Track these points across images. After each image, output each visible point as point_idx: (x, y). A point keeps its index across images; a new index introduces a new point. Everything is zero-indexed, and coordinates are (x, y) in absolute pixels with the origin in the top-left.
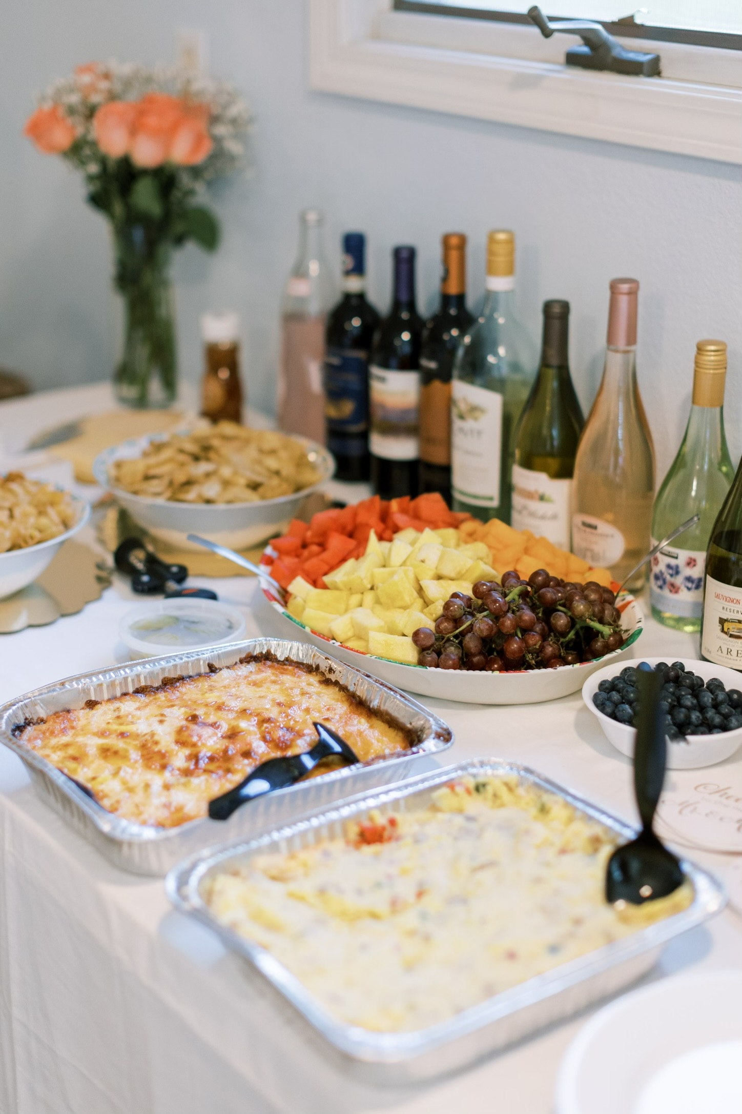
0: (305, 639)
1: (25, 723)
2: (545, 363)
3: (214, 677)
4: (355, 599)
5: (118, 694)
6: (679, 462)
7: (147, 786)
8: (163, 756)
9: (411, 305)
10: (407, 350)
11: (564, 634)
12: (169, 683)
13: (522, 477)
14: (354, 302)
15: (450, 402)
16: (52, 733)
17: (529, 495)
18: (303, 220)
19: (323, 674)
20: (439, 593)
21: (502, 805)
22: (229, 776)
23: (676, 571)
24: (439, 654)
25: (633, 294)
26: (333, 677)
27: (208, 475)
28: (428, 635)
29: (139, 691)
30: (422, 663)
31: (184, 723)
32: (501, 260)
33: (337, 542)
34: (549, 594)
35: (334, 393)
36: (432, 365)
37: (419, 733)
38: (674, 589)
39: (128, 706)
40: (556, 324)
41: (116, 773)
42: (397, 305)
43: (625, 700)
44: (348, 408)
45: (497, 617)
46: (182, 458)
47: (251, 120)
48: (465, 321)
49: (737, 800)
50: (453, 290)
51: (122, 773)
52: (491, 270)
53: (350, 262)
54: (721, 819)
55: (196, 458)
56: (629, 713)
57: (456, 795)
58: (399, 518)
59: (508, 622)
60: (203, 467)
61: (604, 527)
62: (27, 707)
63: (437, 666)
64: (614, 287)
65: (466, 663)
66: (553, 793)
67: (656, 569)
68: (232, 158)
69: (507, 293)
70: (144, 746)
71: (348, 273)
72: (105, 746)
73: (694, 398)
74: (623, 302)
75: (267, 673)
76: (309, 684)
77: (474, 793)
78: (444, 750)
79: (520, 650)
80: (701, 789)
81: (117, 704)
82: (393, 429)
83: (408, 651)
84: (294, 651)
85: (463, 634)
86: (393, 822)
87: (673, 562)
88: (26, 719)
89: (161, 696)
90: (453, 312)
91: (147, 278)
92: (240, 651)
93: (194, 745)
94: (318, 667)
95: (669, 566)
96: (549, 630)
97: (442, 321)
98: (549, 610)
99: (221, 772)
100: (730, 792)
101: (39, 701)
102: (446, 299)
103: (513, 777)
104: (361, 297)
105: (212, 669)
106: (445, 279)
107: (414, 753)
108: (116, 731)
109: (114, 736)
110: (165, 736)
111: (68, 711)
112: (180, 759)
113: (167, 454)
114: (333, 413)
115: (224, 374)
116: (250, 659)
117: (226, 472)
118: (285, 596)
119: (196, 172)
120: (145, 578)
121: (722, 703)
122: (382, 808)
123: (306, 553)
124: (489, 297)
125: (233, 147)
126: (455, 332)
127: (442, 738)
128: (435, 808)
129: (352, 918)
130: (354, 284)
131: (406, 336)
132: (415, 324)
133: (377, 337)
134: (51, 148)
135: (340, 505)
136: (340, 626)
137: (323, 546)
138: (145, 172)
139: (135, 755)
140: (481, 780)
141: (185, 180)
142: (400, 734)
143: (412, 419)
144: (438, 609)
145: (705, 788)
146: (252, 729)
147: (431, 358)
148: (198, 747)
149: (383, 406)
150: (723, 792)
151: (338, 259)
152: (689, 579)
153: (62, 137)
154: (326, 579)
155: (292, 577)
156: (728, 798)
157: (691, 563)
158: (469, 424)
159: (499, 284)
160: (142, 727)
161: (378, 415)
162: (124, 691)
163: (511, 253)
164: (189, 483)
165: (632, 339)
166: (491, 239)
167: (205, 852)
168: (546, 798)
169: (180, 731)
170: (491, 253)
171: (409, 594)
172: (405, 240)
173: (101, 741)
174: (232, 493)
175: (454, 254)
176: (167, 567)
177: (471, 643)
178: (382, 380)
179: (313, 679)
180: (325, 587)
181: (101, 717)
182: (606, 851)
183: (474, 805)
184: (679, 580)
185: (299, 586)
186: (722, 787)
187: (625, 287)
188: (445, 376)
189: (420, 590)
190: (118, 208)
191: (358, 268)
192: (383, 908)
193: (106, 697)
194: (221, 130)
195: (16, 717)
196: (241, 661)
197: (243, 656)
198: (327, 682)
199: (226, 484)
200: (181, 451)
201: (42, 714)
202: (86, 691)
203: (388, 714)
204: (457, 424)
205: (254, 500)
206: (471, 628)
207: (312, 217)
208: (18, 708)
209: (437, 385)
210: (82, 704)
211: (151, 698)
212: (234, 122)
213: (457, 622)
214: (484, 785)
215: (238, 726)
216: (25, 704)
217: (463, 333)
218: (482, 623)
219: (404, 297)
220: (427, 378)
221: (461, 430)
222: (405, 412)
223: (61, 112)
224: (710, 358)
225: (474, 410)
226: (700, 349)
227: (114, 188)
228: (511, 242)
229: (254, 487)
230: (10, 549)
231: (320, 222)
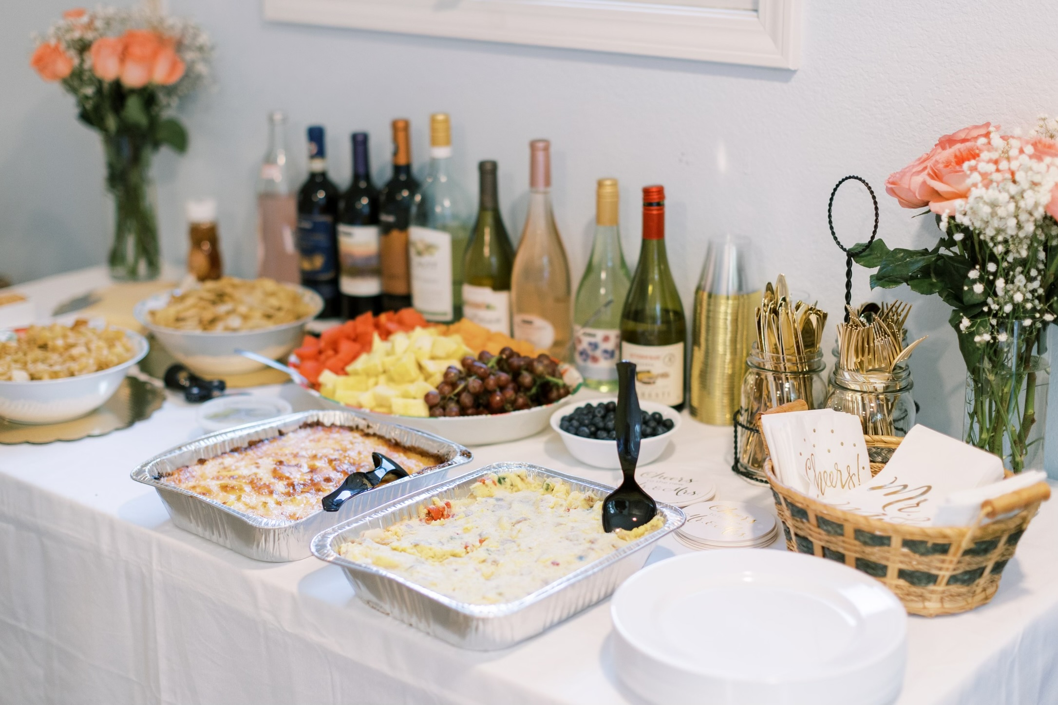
0: (342, 409)
1: (158, 476)
2: (483, 207)
3: (284, 438)
4: (372, 381)
5: (219, 453)
6: (590, 269)
7: (265, 503)
8: (268, 487)
9: (367, 177)
10: (366, 210)
11: (528, 389)
12: (253, 444)
13: (473, 294)
14: (319, 180)
15: (407, 245)
16: (180, 481)
17: (477, 306)
18: (271, 120)
19: (362, 430)
20: (437, 369)
21: (518, 490)
22: (320, 493)
23: (595, 346)
24: (444, 408)
25: (546, 149)
26: (371, 431)
27: (229, 313)
28: (435, 396)
29: (234, 450)
30: (432, 415)
31: (275, 466)
32: (441, 135)
33: (346, 347)
34: (515, 361)
35: (306, 249)
36: (390, 219)
37: (446, 457)
38: (595, 359)
39: (228, 460)
40: (489, 178)
41: (239, 498)
42: (356, 177)
43: (582, 424)
44: (318, 261)
45: (483, 378)
46: (202, 304)
47: (212, 48)
48: (413, 185)
49: (671, 479)
50: (402, 161)
51: (243, 499)
52: (434, 142)
53: (314, 148)
54: (664, 490)
55: (214, 303)
56: (586, 432)
57: (487, 486)
58: (391, 326)
59: (491, 381)
60: (222, 309)
61: (539, 322)
62: (158, 465)
63: (445, 415)
64: (533, 145)
65: (463, 411)
66: (553, 477)
67: (580, 348)
68: (199, 77)
69: (447, 159)
70: (252, 482)
71: (313, 157)
72: (223, 485)
73: (598, 219)
74: (540, 156)
75: (319, 433)
76: (355, 438)
77: (498, 484)
78: (469, 462)
79: (502, 400)
80: (645, 475)
81: (220, 460)
82: (360, 271)
83: (420, 409)
84: (337, 418)
85: (458, 395)
86: (448, 504)
87: (593, 340)
88: (159, 473)
89: (250, 452)
90: (403, 177)
91: (133, 177)
92: (298, 420)
93: (288, 478)
94: (357, 427)
95: (590, 344)
96: (519, 388)
97: (395, 185)
98: (516, 374)
99: (313, 491)
100: (665, 475)
101: (165, 460)
102: (398, 169)
103: (523, 471)
104: (323, 175)
105: (281, 433)
106: (396, 154)
107: (449, 465)
108: (227, 476)
109: (226, 478)
110: (265, 475)
111: (187, 467)
112: (280, 486)
113: (190, 301)
114: (307, 266)
115: (206, 246)
116: (306, 425)
117: (243, 309)
118: (315, 386)
119: (170, 90)
120: (195, 391)
121: (649, 420)
122: (439, 495)
123: (323, 357)
124: (434, 164)
125: (201, 68)
126: (405, 193)
127: (465, 455)
128: (473, 496)
129: (440, 558)
130: (318, 165)
131: (365, 201)
132: (371, 192)
133: (342, 205)
134: (54, 76)
135: (317, 336)
136: (367, 399)
137: (336, 351)
138: (133, 91)
139: (248, 489)
140: (501, 475)
141: (162, 98)
142: (432, 460)
143: (374, 263)
144: (439, 379)
145: (647, 475)
146: (324, 465)
147: (389, 213)
148: (291, 479)
149: (351, 256)
150: (661, 476)
151: (304, 146)
152: (606, 351)
153: (63, 68)
154: (349, 369)
155: (318, 372)
156: (664, 478)
157: (606, 339)
158: (426, 259)
159: (441, 153)
160: (245, 472)
161: (345, 262)
162: (223, 451)
163: (448, 129)
164: (213, 321)
165: (548, 182)
166: (433, 120)
167: (329, 530)
168: (548, 481)
169: (275, 471)
170: (433, 130)
171: (414, 371)
172: (359, 127)
173: (219, 482)
174: (251, 323)
175: (401, 135)
176: (211, 383)
177: (466, 399)
178: (349, 234)
179: (357, 435)
180: (346, 374)
181: (211, 467)
182: (599, 506)
183: (499, 491)
184: (598, 353)
185: (327, 377)
186: (659, 473)
187: (541, 145)
188: (403, 225)
189: (420, 367)
190: (111, 123)
191: (320, 153)
192: (461, 550)
193: (211, 456)
194: (190, 56)
195: (153, 471)
196: (300, 427)
197: (301, 424)
198: (367, 435)
199: (245, 318)
200: (201, 299)
201: (169, 470)
202: (197, 451)
203: (418, 448)
204: (415, 260)
205: (271, 327)
206: (465, 389)
207: (278, 117)
208: (153, 465)
209: (395, 234)
210: (196, 461)
211: (243, 455)
212: (201, 49)
213: (454, 385)
214: (504, 479)
215: (314, 465)
216: (157, 463)
217: (412, 194)
218: (474, 383)
219: (361, 170)
220: (386, 229)
221: (420, 264)
222: (368, 259)
223: (63, 46)
224: (608, 190)
225: (430, 248)
226: (600, 184)
227: (107, 105)
228: (447, 121)
229: (269, 317)
230: (97, 370)
231: (285, 120)
